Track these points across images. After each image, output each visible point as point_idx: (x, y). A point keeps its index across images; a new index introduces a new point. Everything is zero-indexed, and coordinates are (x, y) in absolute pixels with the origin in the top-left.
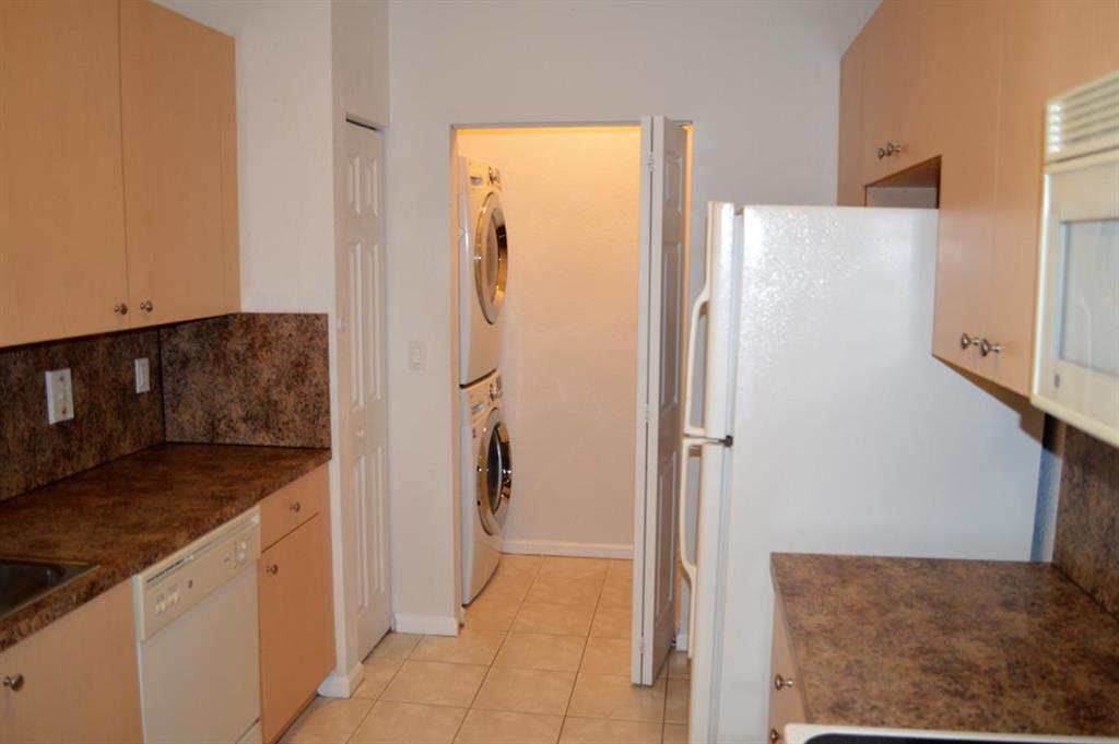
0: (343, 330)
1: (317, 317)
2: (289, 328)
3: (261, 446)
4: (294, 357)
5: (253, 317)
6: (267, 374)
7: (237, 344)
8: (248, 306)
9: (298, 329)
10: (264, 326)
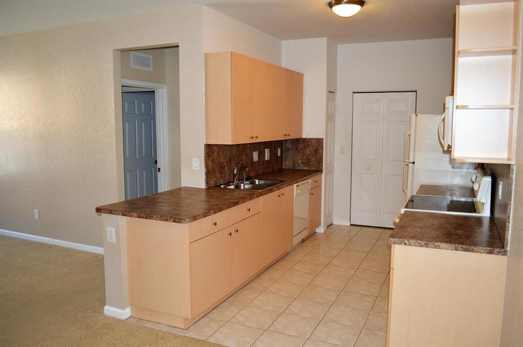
0: (326, 143)
1: (321, 139)
2: (314, 142)
3: (306, 170)
4: (315, 149)
5: (305, 139)
6: (308, 153)
7: (301, 146)
8: (304, 136)
9: (316, 142)
10: (308, 141)
